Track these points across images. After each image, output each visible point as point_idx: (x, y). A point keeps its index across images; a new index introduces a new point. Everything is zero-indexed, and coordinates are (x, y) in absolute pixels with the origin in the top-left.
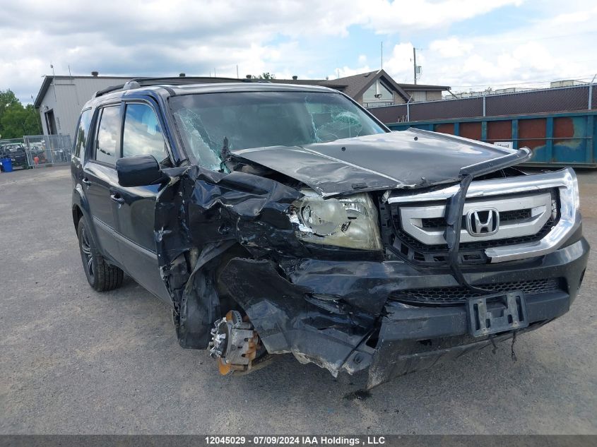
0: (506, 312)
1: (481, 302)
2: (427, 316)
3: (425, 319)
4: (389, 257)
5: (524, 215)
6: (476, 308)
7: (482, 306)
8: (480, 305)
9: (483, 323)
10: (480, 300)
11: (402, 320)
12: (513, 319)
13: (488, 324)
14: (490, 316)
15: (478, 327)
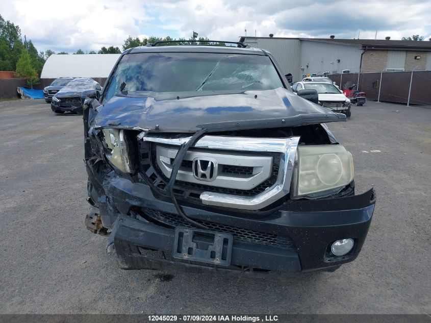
0: (211, 248)
1: (188, 232)
2: (144, 229)
3: (142, 231)
4: (140, 180)
5: (247, 171)
6: (181, 235)
7: (188, 236)
8: (185, 234)
9: (185, 249)
10: (187, 230)
11: (126, 227)
12: (216, 256)
13: (190, 251)
14: (194, 245)
15: (179, 251)
